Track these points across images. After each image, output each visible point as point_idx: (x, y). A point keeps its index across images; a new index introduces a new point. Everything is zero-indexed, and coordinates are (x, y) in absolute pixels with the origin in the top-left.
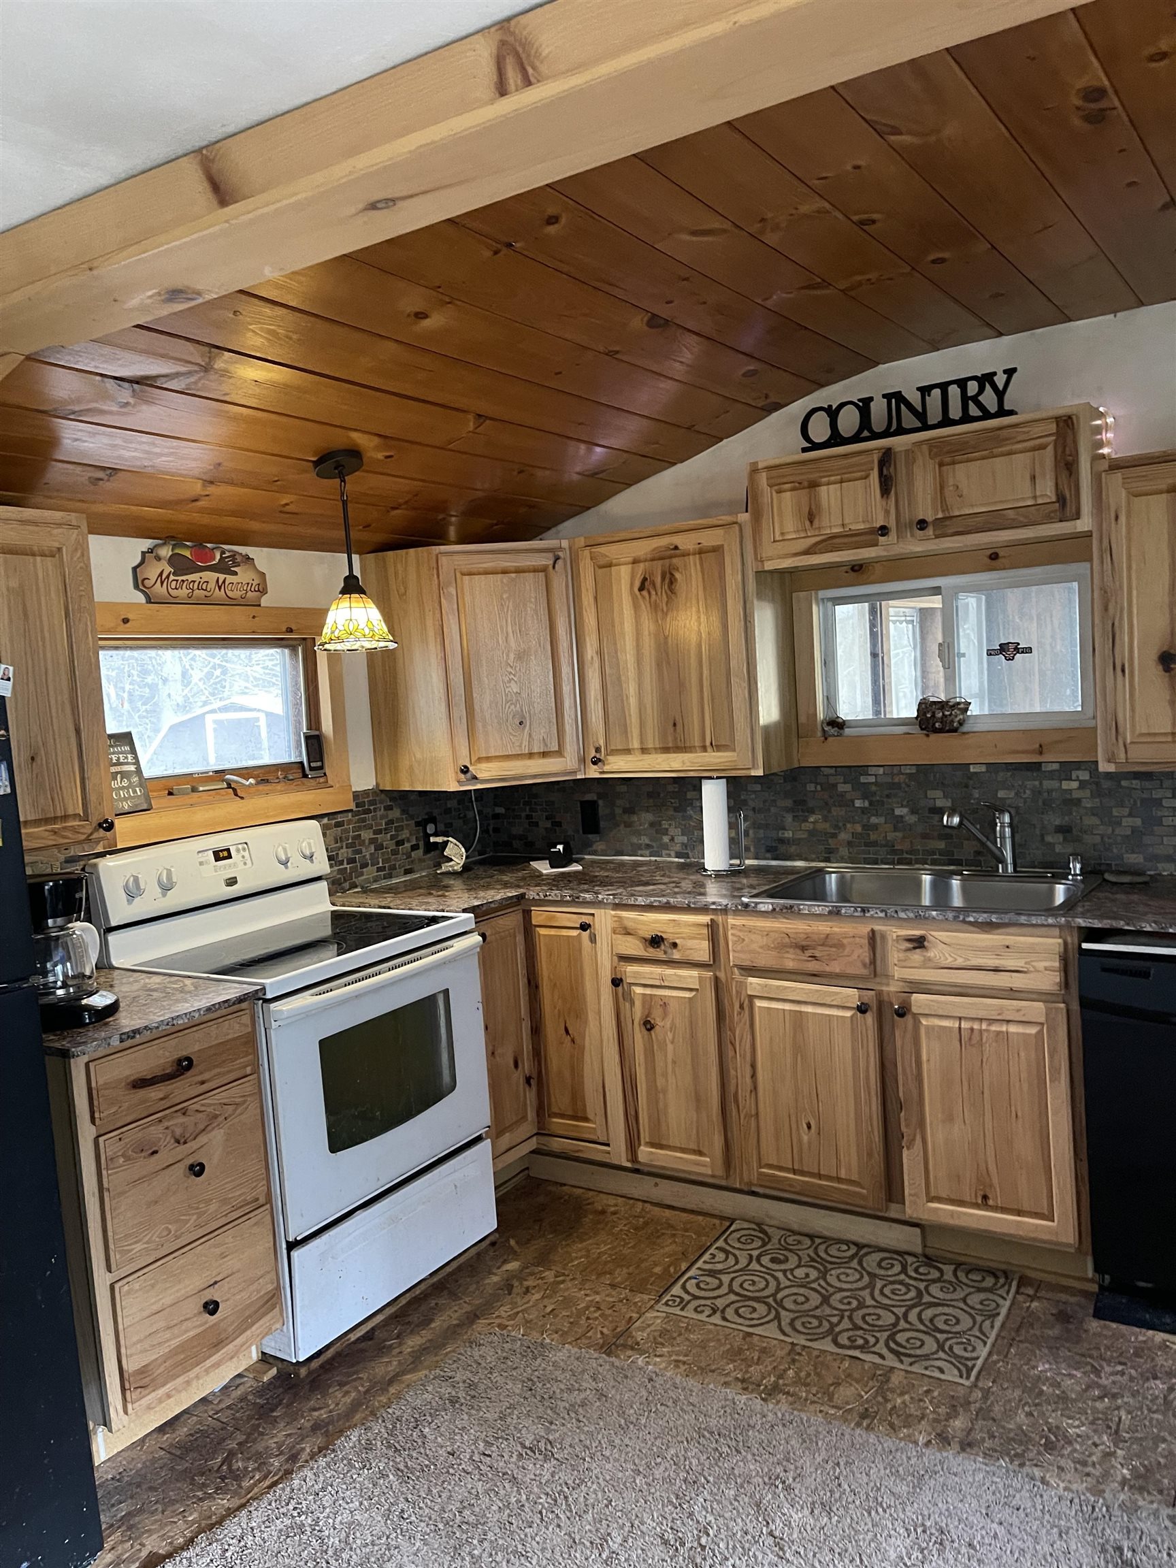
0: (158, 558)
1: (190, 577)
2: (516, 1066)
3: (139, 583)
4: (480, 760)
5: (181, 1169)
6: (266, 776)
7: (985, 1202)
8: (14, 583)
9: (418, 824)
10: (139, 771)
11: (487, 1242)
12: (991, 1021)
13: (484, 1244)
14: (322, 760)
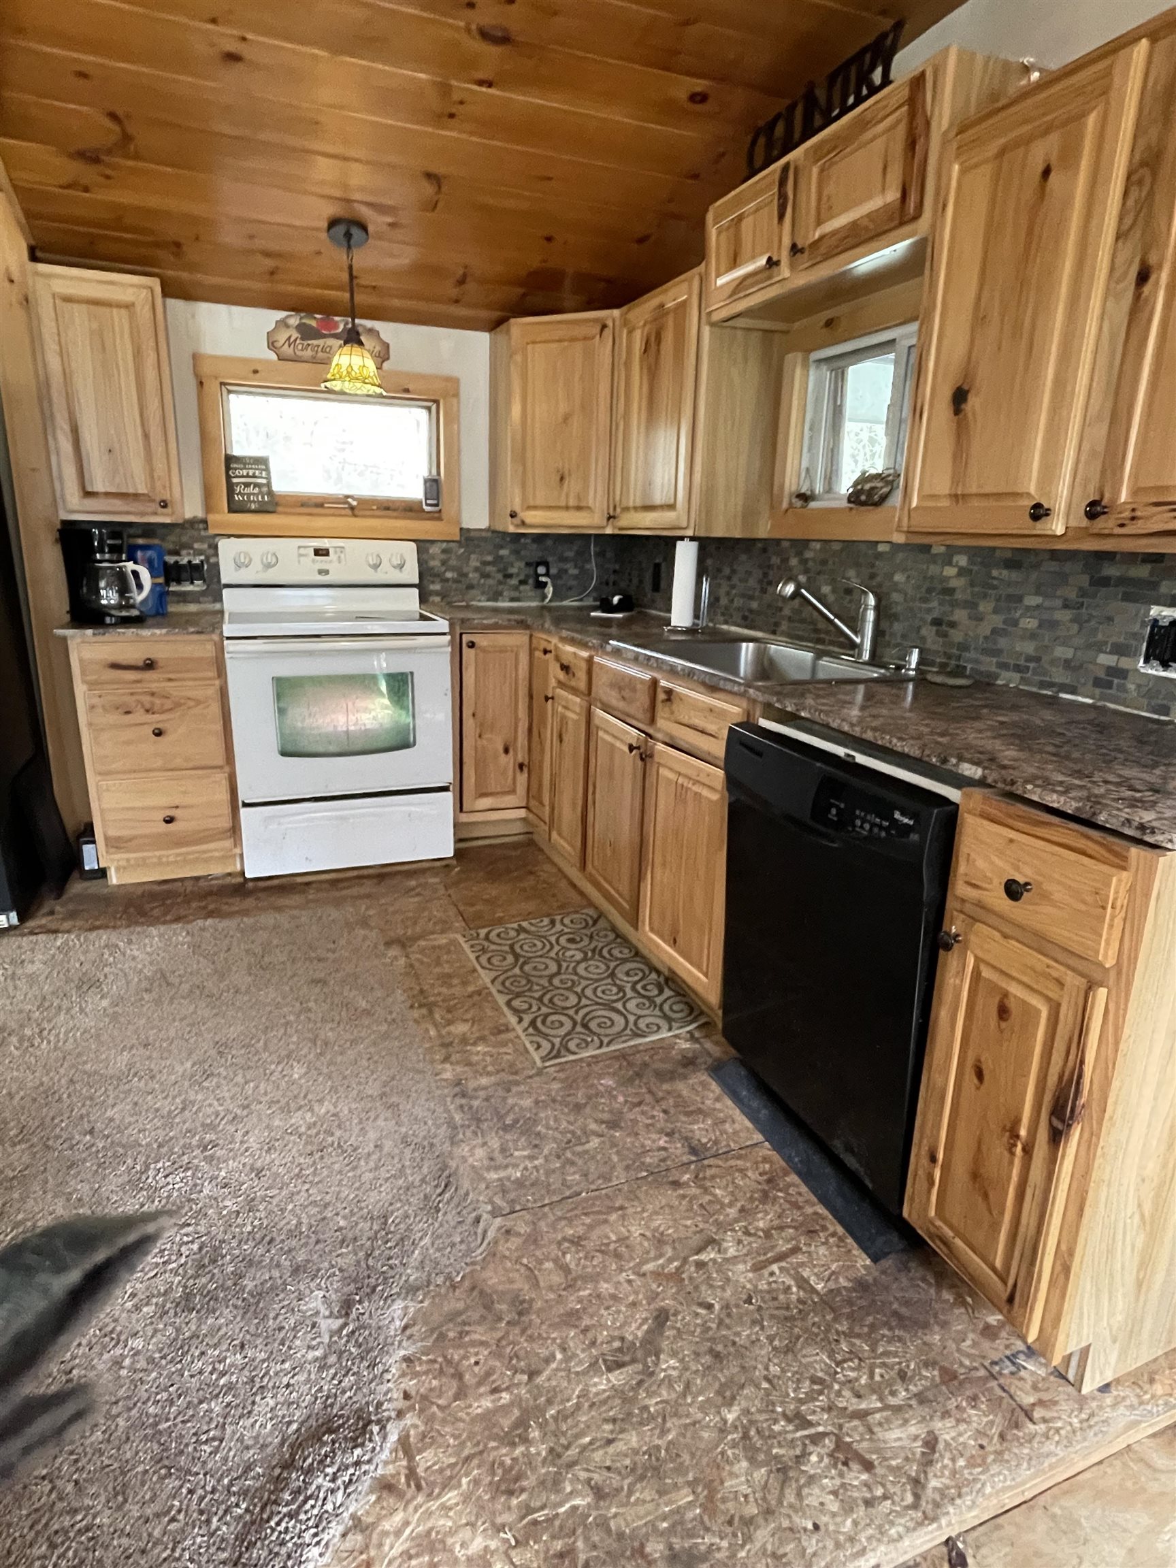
0: (287, 326)
1: (315, 342)
2: (506, 751)
3: (272, 345)
4: (529, 508)
5: (148, 730)
6: (388, 508)
7: (674, 943)
8: (95, 325)
9: (528, 564)
10: (269, 485)
11: (444, 863)
12: (696, 782)
13: (438, 864)
14: (438, 499)
